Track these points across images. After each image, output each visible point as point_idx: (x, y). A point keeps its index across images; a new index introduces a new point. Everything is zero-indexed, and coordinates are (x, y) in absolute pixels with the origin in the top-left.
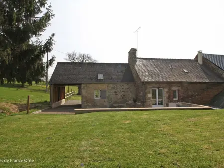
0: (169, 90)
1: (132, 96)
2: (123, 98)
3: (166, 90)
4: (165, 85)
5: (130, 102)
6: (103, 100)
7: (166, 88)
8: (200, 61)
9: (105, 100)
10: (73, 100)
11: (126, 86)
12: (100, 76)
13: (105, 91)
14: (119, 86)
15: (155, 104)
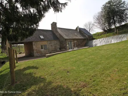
0: (74, 42)
1: (58, 47)
2: (55, 48)
3: (73, 42)
4: (72, 40)
5: (58, 50)
8: (78, 30)
11: (56, 42)
12: (42, 37)
13: (46, 45)
14: (53, 42)
15: (69, 49)
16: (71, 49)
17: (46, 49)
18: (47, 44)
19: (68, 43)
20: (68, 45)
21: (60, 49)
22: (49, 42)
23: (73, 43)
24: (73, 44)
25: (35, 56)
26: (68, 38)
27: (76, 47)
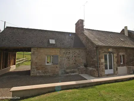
0: (118, 54)
2: (74, 63)
3: (115, 55)
5: (81, 67)
6: (55, 66)
7: (115, 53)
9: (58, 66)
10: (26, 65)
11: (77, 51)
12: (52, 42)
13: (57, 57)
14: (71, 51)
15: (106, 68)
16: (111, 68)
17: (57, 64)
18: (58, 54)
19: (103, 55)
20: (103, 60)
21: (86, 66)
22: (64, 51)
23: (116, 57)
24: (116, 60)
25: (32, 75)
26: (104, 45)
27: (122, 65)
